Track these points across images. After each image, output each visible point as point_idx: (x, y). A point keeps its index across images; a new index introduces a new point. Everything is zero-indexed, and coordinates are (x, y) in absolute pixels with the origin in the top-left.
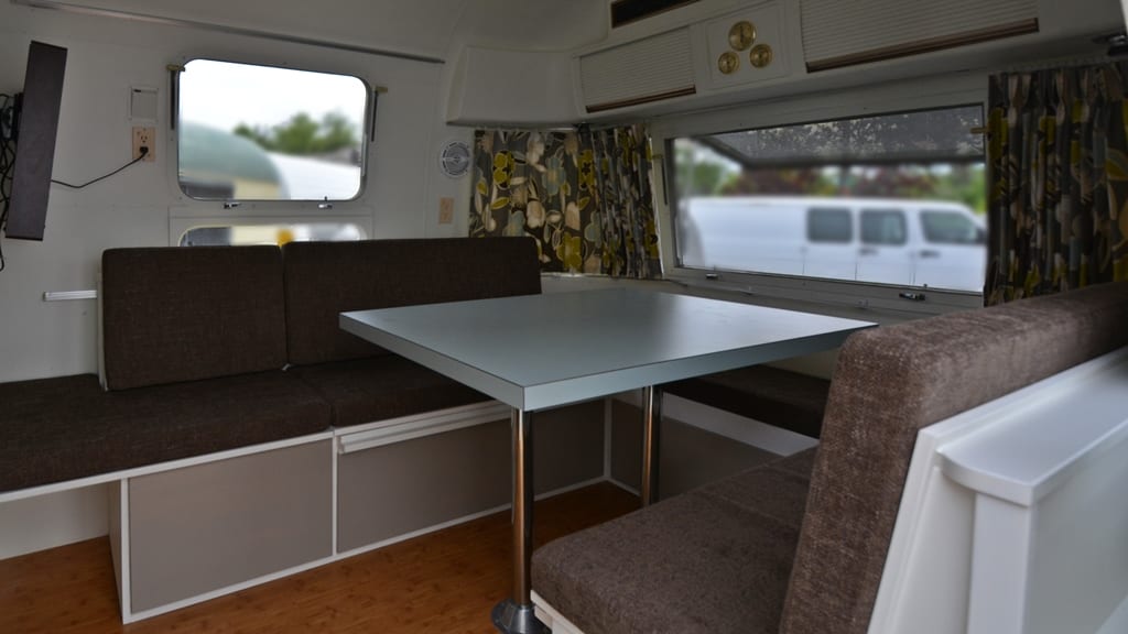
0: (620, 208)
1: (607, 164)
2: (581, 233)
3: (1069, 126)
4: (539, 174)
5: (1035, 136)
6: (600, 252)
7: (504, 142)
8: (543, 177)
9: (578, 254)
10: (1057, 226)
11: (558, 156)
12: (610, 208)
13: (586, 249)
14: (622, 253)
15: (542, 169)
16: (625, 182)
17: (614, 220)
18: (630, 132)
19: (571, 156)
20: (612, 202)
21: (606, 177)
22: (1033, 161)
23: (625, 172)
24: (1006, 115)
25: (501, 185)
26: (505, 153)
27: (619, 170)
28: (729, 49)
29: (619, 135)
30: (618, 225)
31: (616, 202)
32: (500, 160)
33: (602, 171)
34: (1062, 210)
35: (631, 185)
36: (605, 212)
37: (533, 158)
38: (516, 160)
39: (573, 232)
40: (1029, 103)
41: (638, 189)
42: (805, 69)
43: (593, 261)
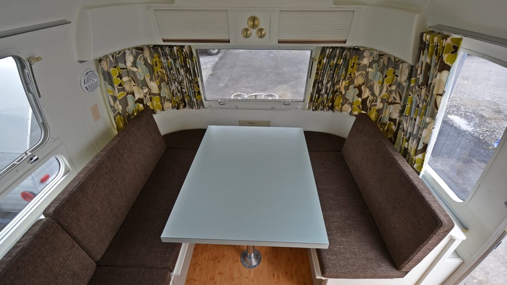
0: (180, 83)
1: (171, 63)
2: (159, 95)
3: (337, 65)
4: (134, 73)
5: (329, 66)
6: (170, 101)
7: (113, 61)
8: (137, 73)
9: (159, 103)
10: (327, 88)
11: (140, 59)
12: (174, 83)
13: (163, 100)
14: (183, 100)
15: (135, 69)
16: (182, 71)
17: (177, 88)
18: (184, 50)
19: (147, 58)
20: (176, 80)
21: (171, 69)
22: (327, 72)
23: (182, 67)
24: (323, 59)
25: (118, 86)
26: (115, 67)
27: (178, 66)
28: (248, 27)
29: (177, 50)
30: (180, 90)
31: (177, 80)
32: (114, 72)
33: (168, 66)
34: (329, 85)
35: (186, 73)
36: (172, 85)
37: (129, 64)
38: (121, 69)
39: (154, 95)
40: (330, 57)
41: (190, 75)
42: (277, 42)
43: (168, 105)
